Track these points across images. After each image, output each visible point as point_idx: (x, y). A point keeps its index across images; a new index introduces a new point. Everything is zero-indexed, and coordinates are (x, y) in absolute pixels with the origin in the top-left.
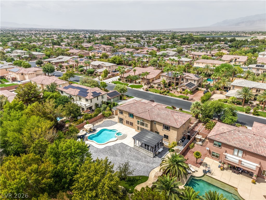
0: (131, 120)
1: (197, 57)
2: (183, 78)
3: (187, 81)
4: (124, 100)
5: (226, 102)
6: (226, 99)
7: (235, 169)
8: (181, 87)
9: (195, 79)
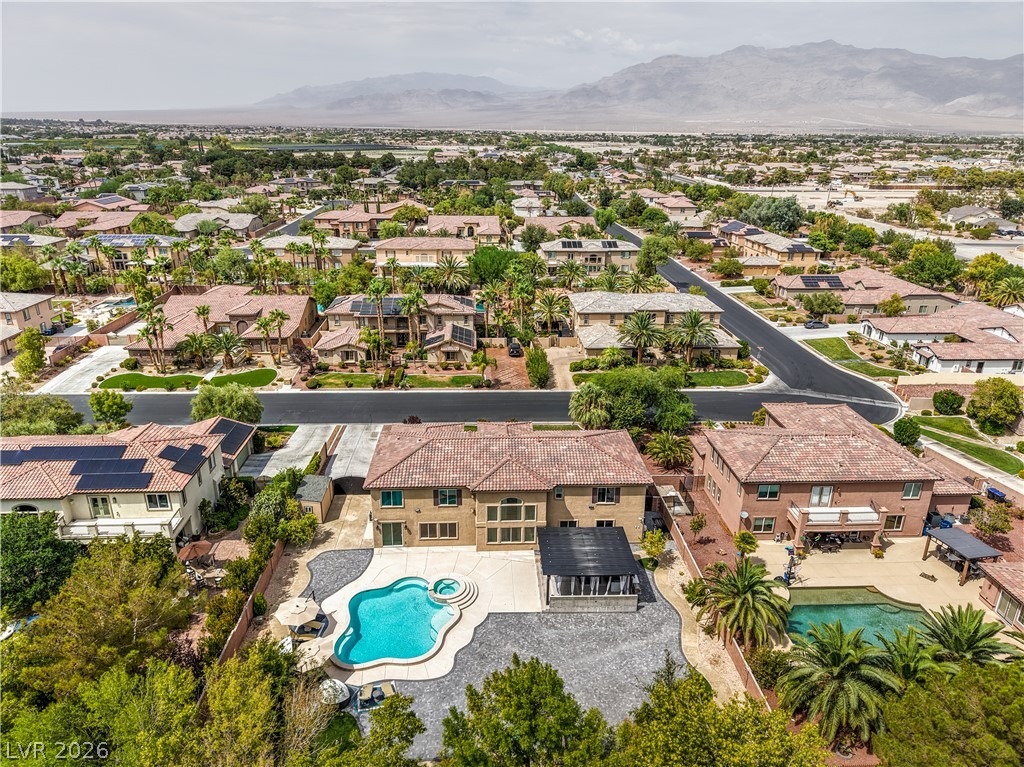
0: (446, 514)
1: (351, 230)
2: (424, 314)
3: (440, 322)
4: (275, 448)
5: (596, 367)
6: (591, 357)
7: (824, 540)
8: (440, 346)
9: (467, 312)
